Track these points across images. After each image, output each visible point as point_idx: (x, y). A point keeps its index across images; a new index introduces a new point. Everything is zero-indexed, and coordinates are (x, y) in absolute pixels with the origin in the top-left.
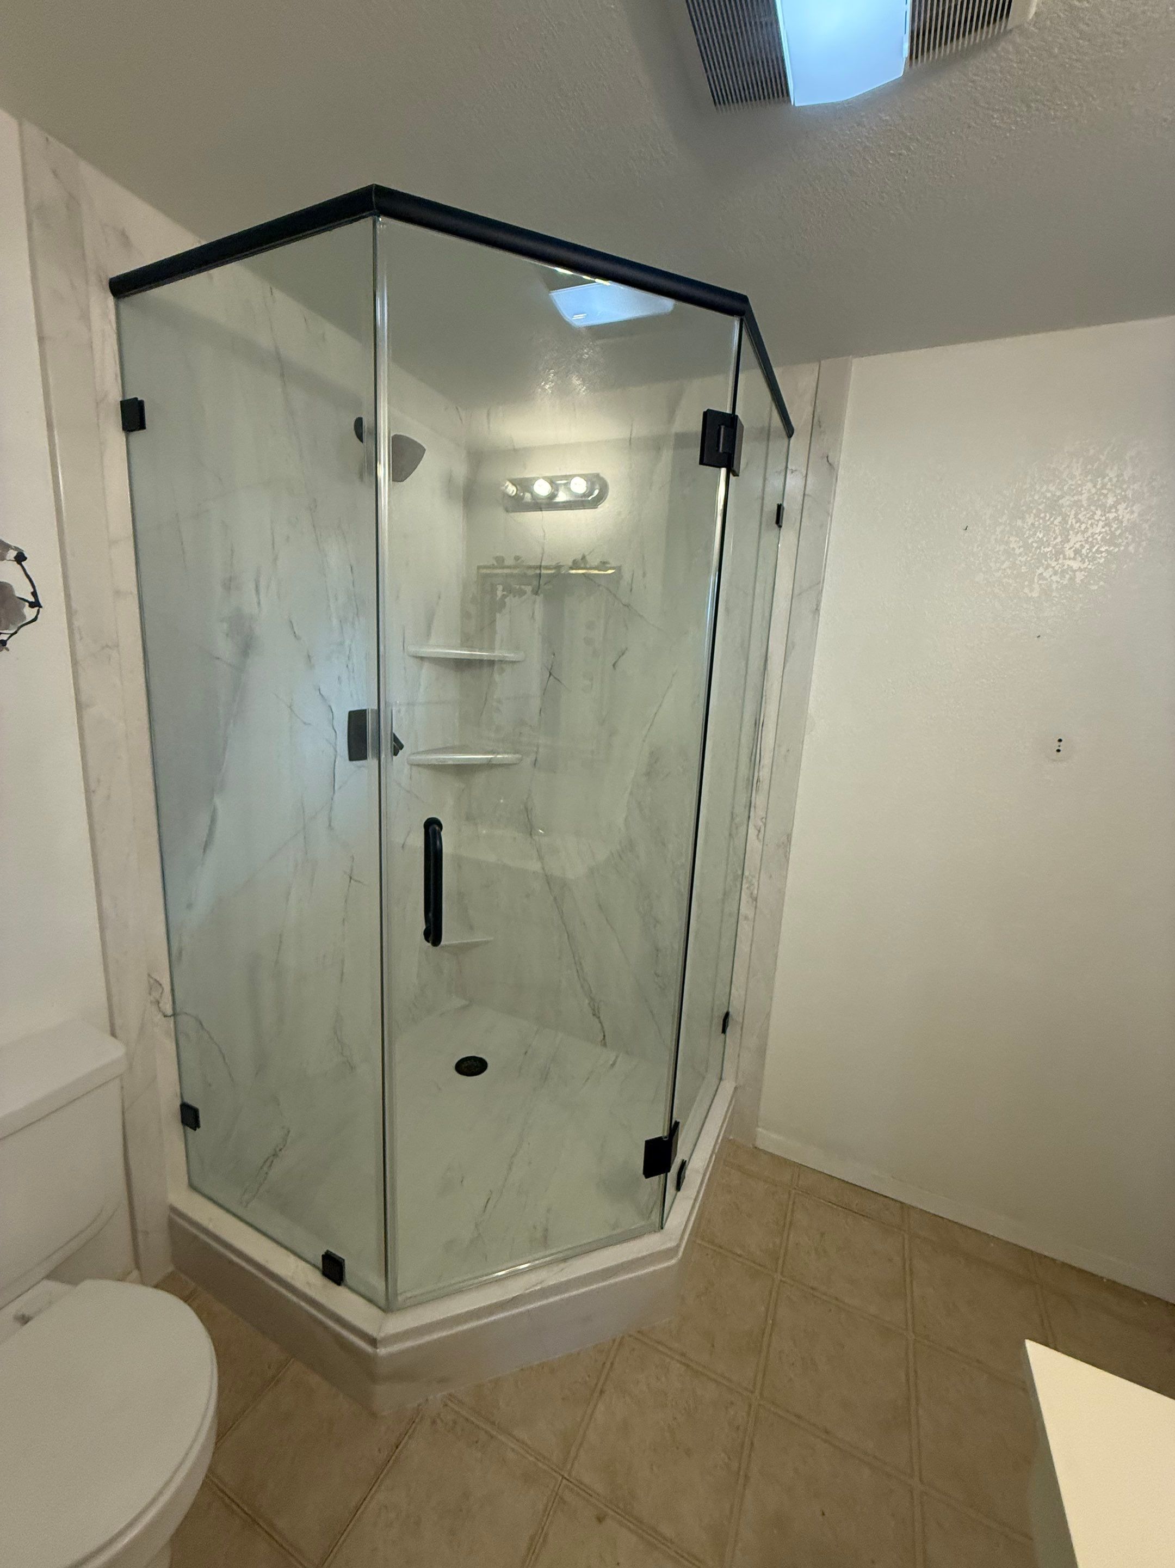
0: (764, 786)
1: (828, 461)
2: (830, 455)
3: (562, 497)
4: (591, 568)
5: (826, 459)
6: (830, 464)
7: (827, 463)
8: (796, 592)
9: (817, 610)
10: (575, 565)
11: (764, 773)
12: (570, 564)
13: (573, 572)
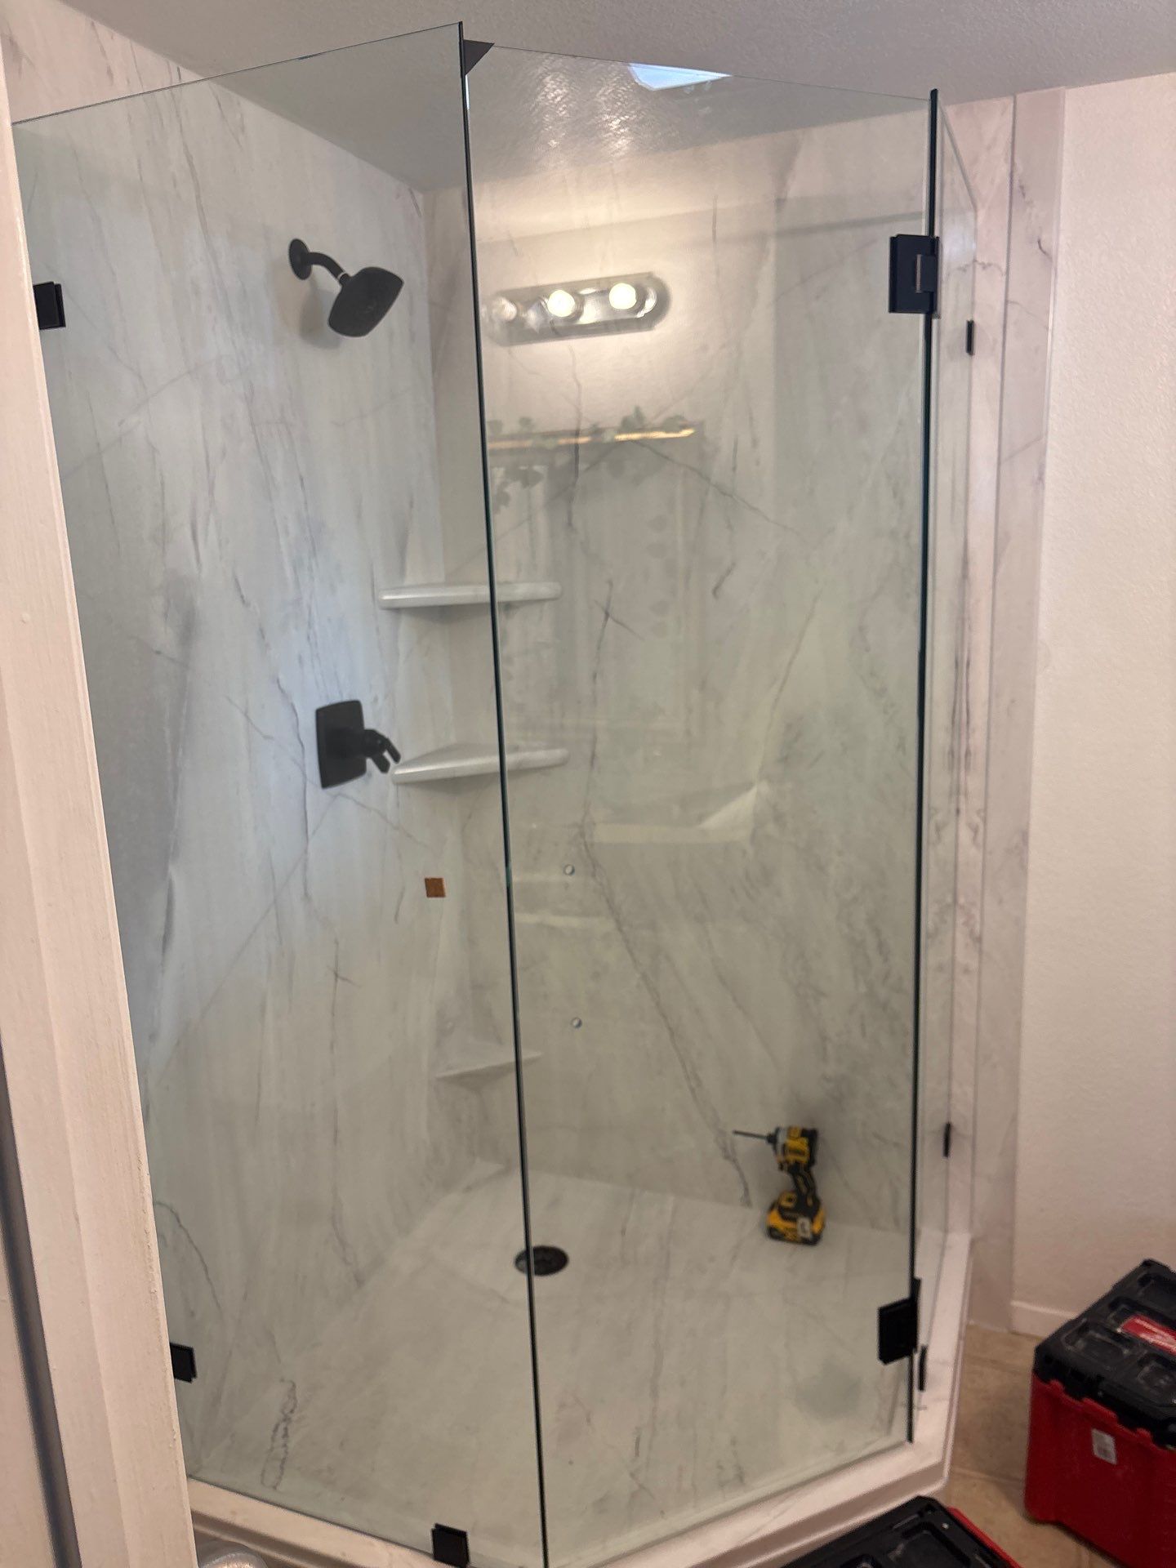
0: (979, 760)
1: (1040, 248)
2: (1044, 237)
3: (591, 314)
4: (654, 429)
5: (1037, 245)
6: (1044, 253)
7: (1039, 251)
8: (1005, 454)
9: (1041, 478)
10: (627, 426)
11: (978, 740)
12: (617, 423)
13: (623, 437)
